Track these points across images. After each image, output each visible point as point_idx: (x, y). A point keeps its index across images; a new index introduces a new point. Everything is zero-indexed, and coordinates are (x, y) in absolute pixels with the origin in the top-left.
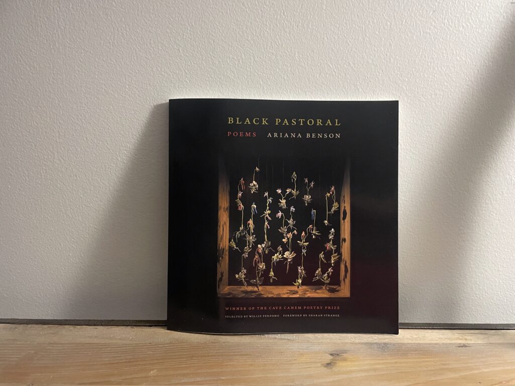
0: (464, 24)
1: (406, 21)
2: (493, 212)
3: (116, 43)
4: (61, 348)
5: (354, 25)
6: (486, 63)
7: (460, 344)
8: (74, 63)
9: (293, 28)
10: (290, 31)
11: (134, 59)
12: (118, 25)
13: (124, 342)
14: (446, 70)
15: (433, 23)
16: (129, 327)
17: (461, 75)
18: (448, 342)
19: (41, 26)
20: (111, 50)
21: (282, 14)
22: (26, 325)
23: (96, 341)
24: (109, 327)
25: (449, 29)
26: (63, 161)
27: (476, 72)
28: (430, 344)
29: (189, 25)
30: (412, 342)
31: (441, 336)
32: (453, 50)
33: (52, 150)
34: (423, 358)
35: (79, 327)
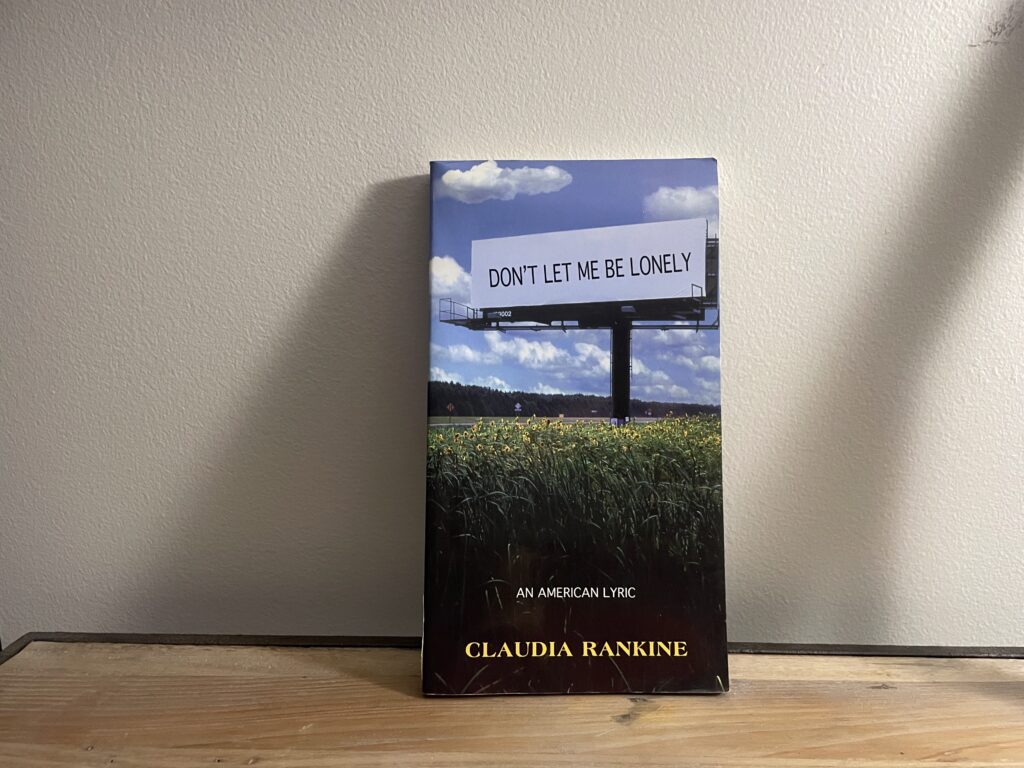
0: (879, 88)
1: (771, 84)
2: (946, 435)
3: (243, 134)
4: (144, 685)
5: (675, 94)
6: (924, 159)
7: (877, 683)
8: (169, 169)
9: (563, 100)
10: (557, 106)
11: (276, 161)
12: (246, 101)
13: (258, 674)
14: (848, 173)
15: (822, 87)
16: (268, 648)
17: (876, 181)
18: (856, 679)
19: (110, 105)
20: (234, 146)
21: (542, 76)
22: (83, 644)
23: (207, 672)
24: (232, 648)
25: (852, 98)
26: (149, 345)
27: (906, 174)
28: (819, 683)
29: (374, 98)
30: (786, 679)
31: (843, 668)
32: (859, 136)
33: (129, 324)
34: (801, 708)
35: (176, 647)
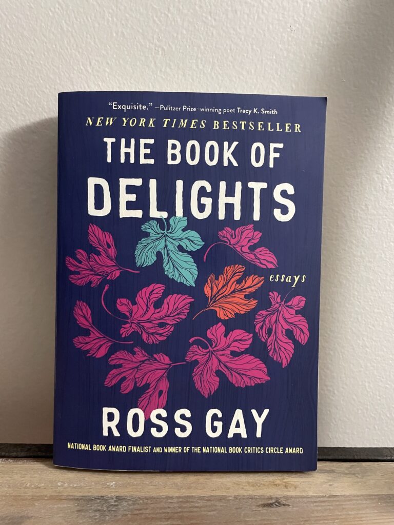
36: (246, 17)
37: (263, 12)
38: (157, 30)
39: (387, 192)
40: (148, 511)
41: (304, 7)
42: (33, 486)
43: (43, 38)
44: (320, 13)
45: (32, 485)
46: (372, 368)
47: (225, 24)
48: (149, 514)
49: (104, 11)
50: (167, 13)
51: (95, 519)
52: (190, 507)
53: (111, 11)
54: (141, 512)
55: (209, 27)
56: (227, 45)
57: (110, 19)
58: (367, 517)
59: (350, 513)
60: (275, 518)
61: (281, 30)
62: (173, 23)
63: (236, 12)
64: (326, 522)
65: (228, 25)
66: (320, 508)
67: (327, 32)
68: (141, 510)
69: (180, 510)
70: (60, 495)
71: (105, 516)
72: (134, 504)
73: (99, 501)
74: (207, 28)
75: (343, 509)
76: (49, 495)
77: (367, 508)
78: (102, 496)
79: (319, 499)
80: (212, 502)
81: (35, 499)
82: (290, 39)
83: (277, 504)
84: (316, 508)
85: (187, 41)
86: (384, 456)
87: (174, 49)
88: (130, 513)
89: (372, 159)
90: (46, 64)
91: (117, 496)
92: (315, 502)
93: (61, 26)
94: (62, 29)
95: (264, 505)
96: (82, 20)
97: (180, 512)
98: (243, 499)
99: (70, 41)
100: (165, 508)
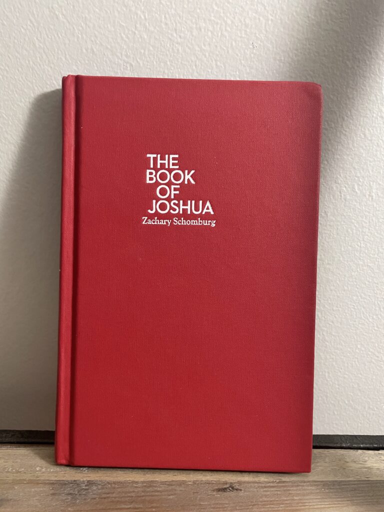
36: (210, 34)
37: (226, 30)
38: (125, 47)
39: (345, 200)
40: (114, 495)
41: (265, 23)
42: (14, 471)
43: (17, 54)
44: (282, 30)
45: (13, 469)
46: (331, 360)
47: (190, 41)
48: (115, 498)
49: (74, 28)
50: (134, 30)
51: (67, 502)
52: (153, 492)
53: (80, 28)
54: (108, 495)
55: (175, 44)
56: (192, 61)
57: (80, 36)
58: (310, 502)
59: (295, 498)
60: (227, 502)
61: (244, 47)
62: (140, 40)
63: (200, 30)
64: (272, 506)
65: (193, 42)
66: (269, 493)
67: (288, 49)
68: (108, 493)
69: (143, 494)
70: (38, 479)
71: (76, 500)
72: (102, 488)
73: (71, 485)
74: (173, 45)
75: (290, 494)
76: (27, 479)
77: (311, 493)
78: (74, 481)
79: (269, 484)
80: (173, 487)
81: (15, 482)
82: (252, 55)
83: (231, 489)
84: (265, 493)
85: (154, 58)
86: (335, 444)
87: (141, 65)
88: (98, 496)
89: (331, 169)
90: (21, 79)
91: (88, 481)
92: (265, 487)
93: (34, 44)
94: (34, 45)
95: (219, 490)
96: (53, 37)
97: (143, 496)
98: (201, 484)
99: (42, 57)
100: (131, 492)
